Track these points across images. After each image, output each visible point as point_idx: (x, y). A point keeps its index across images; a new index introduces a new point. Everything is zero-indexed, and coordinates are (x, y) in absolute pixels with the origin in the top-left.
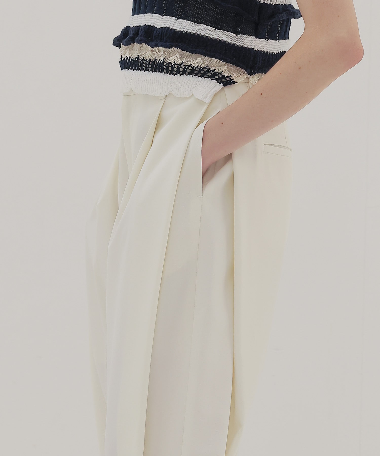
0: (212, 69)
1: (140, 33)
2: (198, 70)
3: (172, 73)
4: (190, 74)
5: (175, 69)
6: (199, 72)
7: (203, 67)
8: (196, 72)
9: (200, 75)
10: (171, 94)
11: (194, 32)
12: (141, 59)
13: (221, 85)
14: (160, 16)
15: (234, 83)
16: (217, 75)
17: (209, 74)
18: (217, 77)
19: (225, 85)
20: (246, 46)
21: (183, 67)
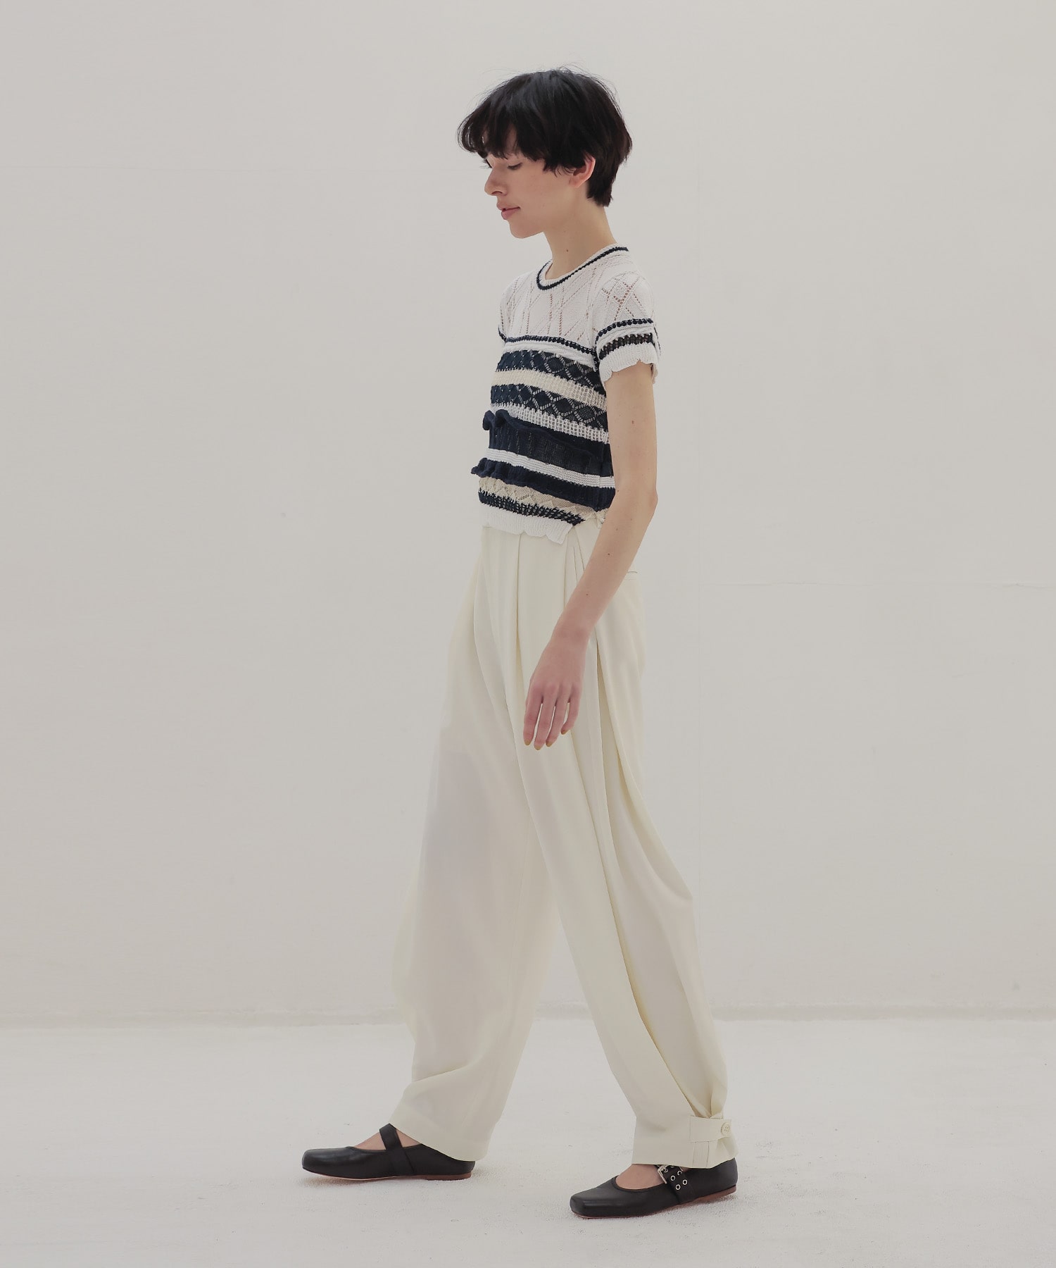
0: (561, 510)
1: (496, 469)
2: (548, 511)
3: (525, 514)
4: (541, 515)
5: (529, 511)
6: (549, 514)
7: (553, 508)
8: (546, 513)
9: (550, 516)
10: (524, 532)
11: (545, 473)
12: (497, 496)
13: (571, 525)
14: (514, 454)
15: (583, 520)
16: (567, 515)
17: (559, 515)
18: (566, 517)
19: (574, 525)
20: (592, 486)
21: (536, 508)
